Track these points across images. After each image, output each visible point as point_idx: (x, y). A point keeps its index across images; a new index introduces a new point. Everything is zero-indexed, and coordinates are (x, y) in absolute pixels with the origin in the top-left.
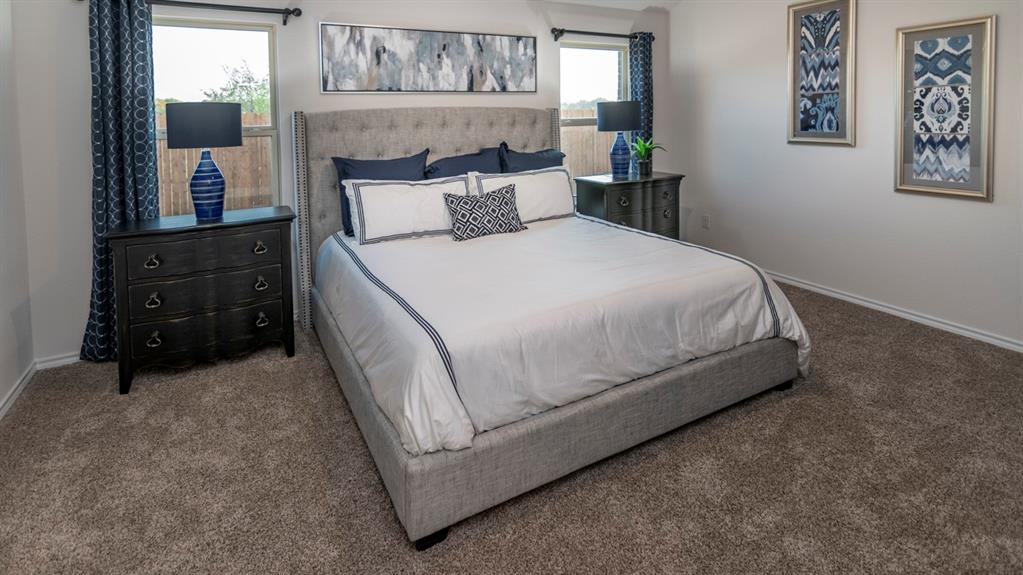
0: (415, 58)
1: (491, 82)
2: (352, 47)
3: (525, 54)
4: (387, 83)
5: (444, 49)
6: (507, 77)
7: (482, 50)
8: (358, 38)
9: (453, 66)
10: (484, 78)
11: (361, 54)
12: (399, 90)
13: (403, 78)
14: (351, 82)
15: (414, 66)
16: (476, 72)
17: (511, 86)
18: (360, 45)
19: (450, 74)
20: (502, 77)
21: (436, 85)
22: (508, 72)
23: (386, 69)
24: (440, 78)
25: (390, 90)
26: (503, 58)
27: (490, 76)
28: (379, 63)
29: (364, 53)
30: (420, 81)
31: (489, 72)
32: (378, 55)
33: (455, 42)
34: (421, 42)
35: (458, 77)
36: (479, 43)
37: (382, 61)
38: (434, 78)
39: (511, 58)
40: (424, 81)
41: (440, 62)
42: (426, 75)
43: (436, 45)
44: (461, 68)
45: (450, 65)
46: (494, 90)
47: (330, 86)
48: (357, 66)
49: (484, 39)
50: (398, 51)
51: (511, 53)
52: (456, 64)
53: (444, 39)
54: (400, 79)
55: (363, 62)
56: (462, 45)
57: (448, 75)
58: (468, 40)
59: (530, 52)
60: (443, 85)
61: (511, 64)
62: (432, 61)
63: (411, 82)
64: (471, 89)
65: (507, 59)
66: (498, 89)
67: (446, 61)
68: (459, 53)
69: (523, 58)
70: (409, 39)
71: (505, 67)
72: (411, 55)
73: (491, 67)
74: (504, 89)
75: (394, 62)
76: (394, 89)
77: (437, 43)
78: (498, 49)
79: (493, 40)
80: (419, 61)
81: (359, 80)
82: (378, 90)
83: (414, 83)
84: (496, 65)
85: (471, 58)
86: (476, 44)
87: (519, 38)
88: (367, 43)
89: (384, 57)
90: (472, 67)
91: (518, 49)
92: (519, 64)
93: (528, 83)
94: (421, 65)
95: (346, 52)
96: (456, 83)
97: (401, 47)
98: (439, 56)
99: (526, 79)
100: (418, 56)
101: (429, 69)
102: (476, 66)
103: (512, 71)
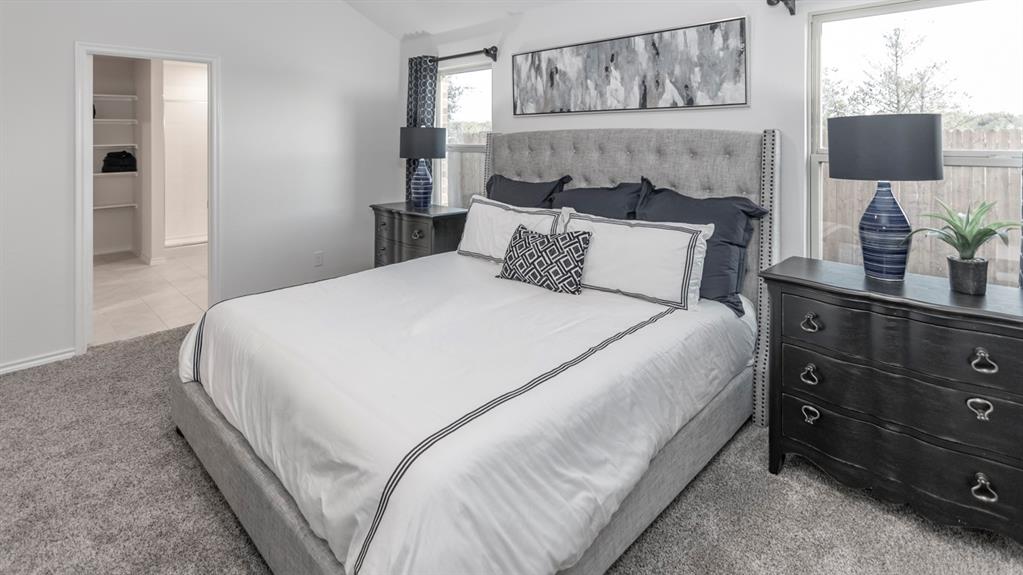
0: (583, 76)
1: (670, 94)
2: (533, 71)
3: (726, 47)
4: (558, 105)
5: (612, 61)
6: (695, 85)
7: (658, 54)
8: (537, 62)
9: (622, 79)
10: (660, 90)
11: (539, 78)
12: (569, 111)
13: (573, 98)
14: (532, 105)
15: (582, 84)
16: (650, 83)
17: (701, 98)
18: (538, 69)
19: (619, 89)
20: (686, 87)
21: (604, 102)
22: (696, 77)
23: (558, 90)
24: (608, 95)
25: (561, 111)
26: (689, 60)
27: (669, 86)
28: (552, 85)
29: (541, 77)
30: (587, 100)
31: (667, 81)
32: (551, 77)
33: (624, 50)
34: (588, 57)
35: (628, 92)
36: (654, 44)
37: (555, 83)
38: (602, 95)
39: (701, 56)
40: (592, 98)
41: (607, 76)
42: (593, 92)
43: (603, 57)
44: (632, 79)
45: (619, 78)
46: (674, 106)
47: (518, 112)
48: (536, 90)
49: (661, 38)
50: (568, 70)
51: (701, 50)
52: (626, 76)
53: (612, 48)
54: (569, 99)
55: (541, 84)
56: (632, 51)
57: (616, 90)
58: (640, 44)
59: (734, 42)
60: (612, 103)
61: (701, 65)
62: (600, 76)
63: (579, 102)
64: (643, 106)
65: (696, 60)
66: (681, 103)
67: (615, 73)
68: (629, 62)
69: (721, 54)
70: (578, 55)
71: (691, 71)
72: (579, 73)
73: (671, 74)
74: (690, 103)
75: (565, 82)
76: (565, 111)
77: (606, 53)
78: (681, 47)
79: (673, 37)
80: (586, 78)
81: (537, 102)
82: (552, 112)
83: (582, 102)
84: (677, 71)
85: (644, 65)
86: (650, 47)
87: (714, 26)
88: (544, 66)
89: (557, 77)
90: (645, 77)
91: (712, 42)
92: (714, 64)
93: (731, 91)
94: (589, 81)
95: (529, 77)
96: (626, 98)
97: (570, 64)
98: (607, 69)
99: (728, 86)
100: (586, 71)
101: (597, 85)
102: (650, 76)
103: (702, 76)
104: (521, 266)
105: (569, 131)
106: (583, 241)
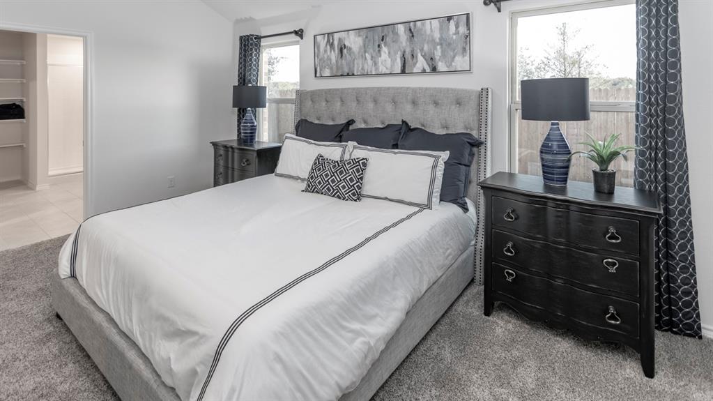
0: (362, 50)
1: (421, 63)
2: (328, 47)
3: (457, 33)
4: (346, 70)
5: (382, 40)
6: (437, 58)
7: (413, 36)
8: (331, 41)
9: (389, 53)
10: (415, 61)
11: (332, 52)
12: (353, 75)
13: (356, 66)
14: (327, 70)
15: (362, 56)
16: (408, 56)
17: (441, 66)
18: (332, 45)
19: (387, 59)
20: (432, 59)
21: (377, 69)
22: (438, 53)
23: (346, 60)
24: (380, 63)
25: (348, 75)
26: (433, 40)
27: (420, 58)
28: (342, 56)
29: (334, 51)
30: (366, 67)
31: (419, 55)
32: (341, 51)
33: (391, 33)
34: (367, 37)
35: (393, 61)
36: (410, 30)
37: (344, 55)
38: (375, 64)
39: (441, 39)
40: (369, 66)
41: (379, 51)
42: (370, 62)
43: (377, 37)
44: (396, 53)
45: (387, 52)
46: (424, 72)
47: (318, 75)
48: (330, 60)
49: (415, 26)
50: (352, 46)
51: (441, 34)
52: (392, 52)
53: (383, 32)
54: (354, 67)
55: (334, 56)
56: (396, 33)
57: (385, 61)
58: (401, 29)
59: (463, 29)
60: (382, 69)
61: (441, 44)
62: (374, 51)
63: (360, 69)
64: (403, 71)
65: (438, 40)
66: (428, 70)
67: (384, 49)
68: (393, 42)
69: (454, 37)
70: (359, 36)
71: (435, 48)
72: (360, 48)
73: (422, 50)
74: (434, 70)
75: (350, 55)
76: (350, 75)
77: (378, 35)
78: (428, 32)
79: (423, 25)
80: (365, 52)
81: (331, 69)
82: (342, 75)
83: (362, 69)
84: (426, 48)
85: (404, 44)
86: (408, 32)
87: (449, 18)
88: (336, 43)
89: (345, 51)
90: (404, 52)
91: (448, 29)
92: (450, 44)
93: (460, 62)
94: (367, 54)
95: (325, 51)
96: (392, 66)
97: (354, 42)
98: (379, 46)
99: (458, 59)
100: (365, 48)
101: (372, 57)
102: (408, 50)
103: (442, 52)
104: (320, 183)
105: (354, 89)
106: (362, 165)
